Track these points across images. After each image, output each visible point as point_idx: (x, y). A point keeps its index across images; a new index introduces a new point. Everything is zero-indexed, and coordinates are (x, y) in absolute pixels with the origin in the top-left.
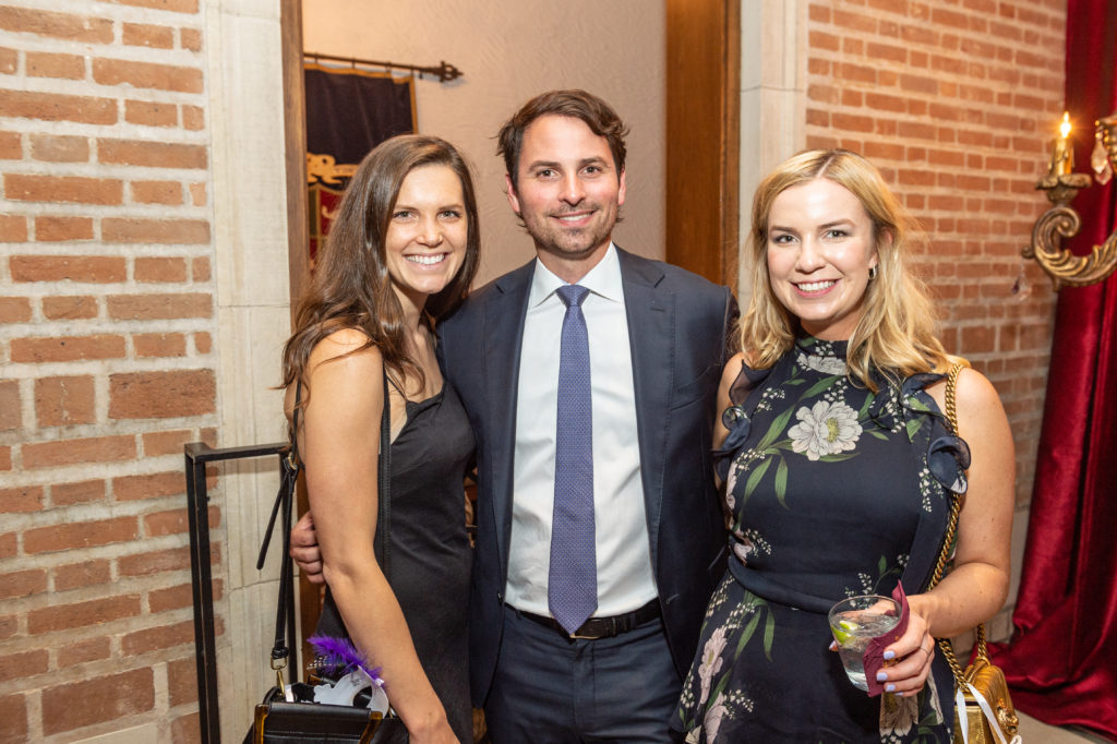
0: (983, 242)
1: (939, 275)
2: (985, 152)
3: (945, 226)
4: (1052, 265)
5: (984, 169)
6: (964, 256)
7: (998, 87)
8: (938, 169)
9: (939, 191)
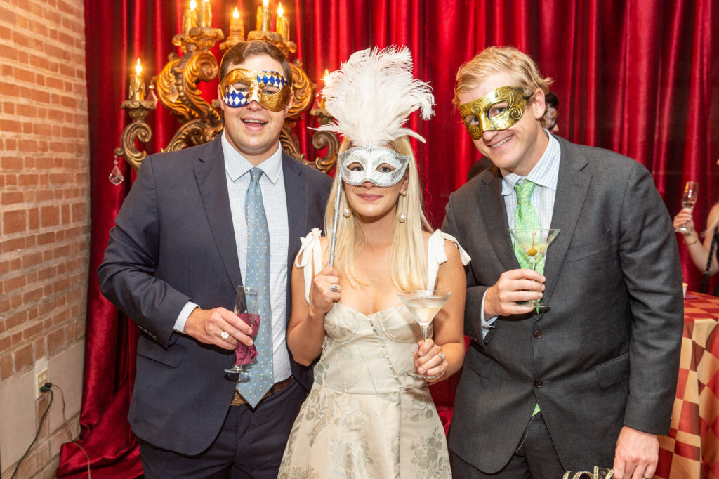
0: (49, 142)
1: (26, 167)
2: (47, 74)
3: (28, 128)
4: (137, 161)
5: (45, 87)
6: (39, 152)
7: (50, 25)
8: (21, 84)
9: (23, 101)
